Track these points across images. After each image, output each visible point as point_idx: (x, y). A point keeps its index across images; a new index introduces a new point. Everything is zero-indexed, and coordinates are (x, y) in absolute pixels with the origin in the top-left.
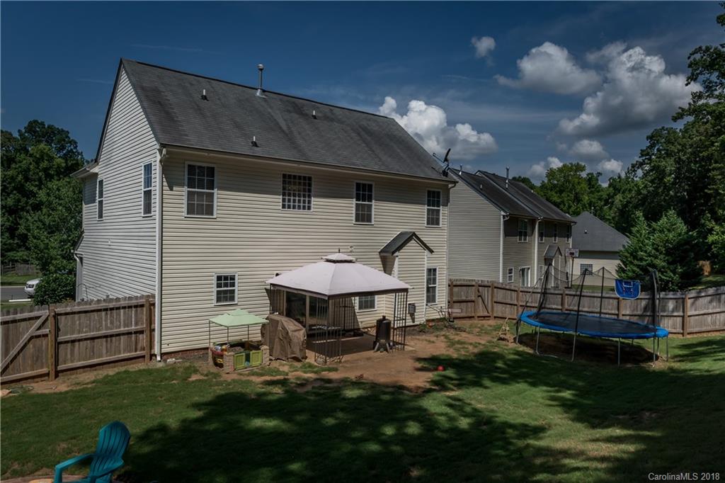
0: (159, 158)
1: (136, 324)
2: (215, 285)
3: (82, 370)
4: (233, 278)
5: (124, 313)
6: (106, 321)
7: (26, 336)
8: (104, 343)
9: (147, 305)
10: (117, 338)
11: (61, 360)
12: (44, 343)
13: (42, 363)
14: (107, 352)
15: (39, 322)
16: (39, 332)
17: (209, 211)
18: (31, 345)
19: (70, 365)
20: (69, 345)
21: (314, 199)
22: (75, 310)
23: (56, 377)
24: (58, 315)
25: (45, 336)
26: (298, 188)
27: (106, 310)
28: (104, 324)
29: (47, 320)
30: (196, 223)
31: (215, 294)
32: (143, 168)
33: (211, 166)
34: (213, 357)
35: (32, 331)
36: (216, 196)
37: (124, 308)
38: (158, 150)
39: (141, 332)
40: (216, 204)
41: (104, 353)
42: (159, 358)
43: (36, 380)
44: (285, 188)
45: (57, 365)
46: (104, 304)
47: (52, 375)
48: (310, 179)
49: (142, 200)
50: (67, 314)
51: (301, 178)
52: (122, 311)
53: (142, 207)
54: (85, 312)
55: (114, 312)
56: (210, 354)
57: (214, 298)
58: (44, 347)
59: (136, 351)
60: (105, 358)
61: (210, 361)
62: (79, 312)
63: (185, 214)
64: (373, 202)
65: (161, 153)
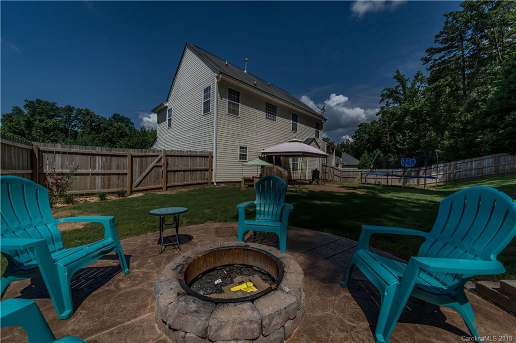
0: (216, 81)
1: (204, 166)
2: (239, 151)
3: (179, 187)
4: (246, 148)
6: (190, 162)
7: (151, 166)
8: (190, 174)
9: (210, 157)
10: (196, 172)
11: (168, 181)
12: (160, 170)
13: (159, 182)
14: (191, 179)
15: (157, 159)
16: (158, 164)
17: (237, 114)
18: (153, 171)
19: (173, 184)
20: (173, 173)
21: (277, 117)
22: (176, 154)
23: (167, 189)
24: (167, 156)
25: (161, 166)
26: (272, 110)
27: (190, 156)
28: (190, 164)
29: (162, 158)
30: (232, 118)
31: (239, 155)
32: (203, 91)
33: (238, 90)
34: (245, 183)
35: (154, 163)
36: (240, 107)
37: (199, 157)
38: (216, 77)
39: (207, 170)
40: (240, 111)
41: (189, 179)
42: (215, 184)
43: (156, 190)
44: (266, 109)
45: (167, 183)
46: (190, 153)
47: (164, 188)
48: (276, 107)
49: (203, 107)
50: (172, 156)
51: (272, 106)
52: (198, 158)
53: (203, 111)
54: (181, 156)
55: (194, 158)
56: (243, 182)
57: (239, 157)
58: (160, 173)
59: (204, 180)
60: (190, 182)
61: (243, 184)
62: (178, 156)
63: (227, 112)
64: (298, 123)
65: (218, 78)
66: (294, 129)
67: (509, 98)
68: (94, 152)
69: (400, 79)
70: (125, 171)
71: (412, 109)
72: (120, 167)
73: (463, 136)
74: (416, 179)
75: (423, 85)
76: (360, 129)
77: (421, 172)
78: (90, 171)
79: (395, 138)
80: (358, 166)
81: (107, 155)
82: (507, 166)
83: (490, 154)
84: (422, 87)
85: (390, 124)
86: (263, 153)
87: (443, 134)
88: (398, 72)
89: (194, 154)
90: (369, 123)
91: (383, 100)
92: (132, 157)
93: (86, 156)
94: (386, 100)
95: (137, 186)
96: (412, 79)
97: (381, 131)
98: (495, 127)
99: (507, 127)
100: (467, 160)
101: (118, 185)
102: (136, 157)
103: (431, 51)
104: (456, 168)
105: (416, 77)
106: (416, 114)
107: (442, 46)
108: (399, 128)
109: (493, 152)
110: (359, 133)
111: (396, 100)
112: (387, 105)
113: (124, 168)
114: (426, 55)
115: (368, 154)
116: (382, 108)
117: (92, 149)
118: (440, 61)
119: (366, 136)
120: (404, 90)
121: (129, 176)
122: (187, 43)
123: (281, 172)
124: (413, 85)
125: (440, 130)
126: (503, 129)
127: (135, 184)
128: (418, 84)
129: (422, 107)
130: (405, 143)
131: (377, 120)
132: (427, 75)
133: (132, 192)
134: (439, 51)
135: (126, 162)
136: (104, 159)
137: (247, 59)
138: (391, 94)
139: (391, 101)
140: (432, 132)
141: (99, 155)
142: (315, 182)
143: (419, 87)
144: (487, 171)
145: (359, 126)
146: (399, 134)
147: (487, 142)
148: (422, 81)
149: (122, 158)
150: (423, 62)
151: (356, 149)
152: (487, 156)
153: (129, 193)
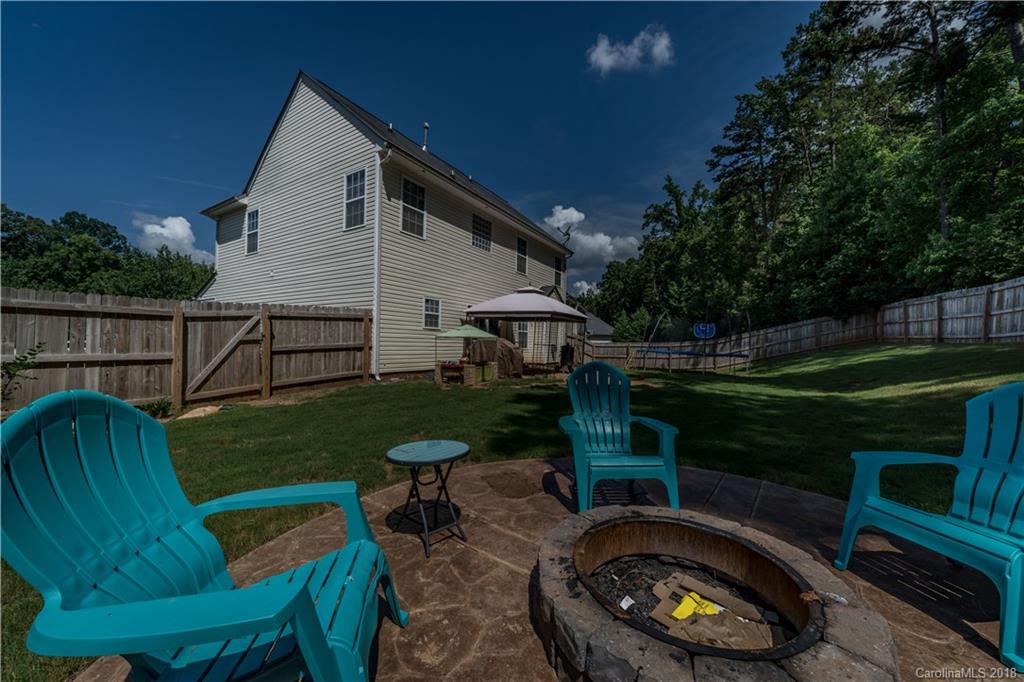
0: (378, 161)
1: (355, 340)
2: (423, 309)
3: (298, 389)
4: (437, 303)
5: (343, 325)
6: (324, 332)
7: (233, 341)
8: (323, 359)
9: (366, 319)
10: (336, 353)
11: (275, 374)
12: (255, 351)
13: (252, 377)
14: (325, 368)
15: (249, 324)
16: (250, 337)
17: (420, 232)
18: (238, 353)
19: (284, 381)
20: (285, 356)
21: (492, 243)
22: (292, 315)
23: (271, 395)
24: (272, 318)
25: (256, 342)
26: (483, 230)
27: (325, 319)
28: (323, 336)
29: (258, 322)
30: (410, 241)
31: (424, 317)
32: (345, 179)
33: (421, 185)
34: (442, 374)
35: (240, 334)
36: (425, 218)
37: (343, 319)
38: (379, 152)
39: (360, 349)
40: (425, 226)
41: (322, 367)
42: (378, 378)
43: (244, 398)
44: (474, 227)
45: (271, 380)
46: (323, 312)
47: (266, 392)
48: (490, 224)
49: (344, 213)
50: (282, 318)
51: (484, 221)
52: (341, 323)
53: (344, 221)
54: (303, 319)
55: (333, 322)
56: (438, 371)
57: (423, 320)
58: (255, 357)
59: (354, 369)
60: (323, 376)
61: (438, 378)
62: (296, 318)
63: (400, 229)
64: (527, 257)
65: (382, 155)
66: (521, 268)
67: (830, 235)
68: (78, 306)
69: (672, 190)
70: (167, 354)
71: (691, 242)
72: (152, 343)
73: (771, 289)
74: (711, 359)
75: (706, 204)
76: (609, 272)
77: (719, 347)
78: (66, 355)
79: (666, 289)
80: (612, 336)
81: (119, 316)
82: (830, 337)
83: (810, 318)
84: (704, 206)
85: (658, 266)
86: (468, 313)
87: (739, 285)
88: (669, 179)
89: (331, 314)
90: (623, 261)
91: (646, 224)
92: (186, 319)
93: (55, 317)
94: (651, 225)
95: (198, 389)
96: (690, 192)
97: (643, 277)
98: (813, 276)
99: (829, 278)
100: (780, 328)
101: (147, 388)
102: (194, 319)
103: (720, 151)
104: (766, 340)
105: (696, 191)
106: (697, 251)
107: (733, 145)
108: (673, 273)
109: (814, 314)
110: (608, 279)
111: (667, 225)
112: (652, 233)
113: (163, 346)
114: (712, 156)
115: (628, 316)
116: (646, 238)
117: (73, 299)
118: (731, 168)
119: (620, 285)
120: (679, 209)
121: (177, 366)
122: (301, 72)
123: (511, 350)
124: (692, 202)
125: (735, 279)
126: (825, 280)
127: (192, 384)
128: (699, 202)
129: (705, 241)
130: (682, 299)
131: (637, 258)
132: (713, 188)
133: (186, 404)
134: (730, 152)
135: (170, 332)
136: (109, 325)
137: (427, 124)
138: (659, 215)
139: (659, 227)
140: (723, 281)
141: (94, 315)
142: (565, 368)
143: (700, 207)
144: (806, 343)
145: (607, 267)
146: (674, 283)
147: (805, 300)
148: (704, 196)
149: (158, 324)
150: (708, 167)
151: (604, 306)
152: (805, 322)
153: (179, 407)
